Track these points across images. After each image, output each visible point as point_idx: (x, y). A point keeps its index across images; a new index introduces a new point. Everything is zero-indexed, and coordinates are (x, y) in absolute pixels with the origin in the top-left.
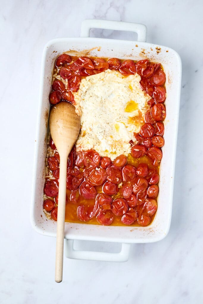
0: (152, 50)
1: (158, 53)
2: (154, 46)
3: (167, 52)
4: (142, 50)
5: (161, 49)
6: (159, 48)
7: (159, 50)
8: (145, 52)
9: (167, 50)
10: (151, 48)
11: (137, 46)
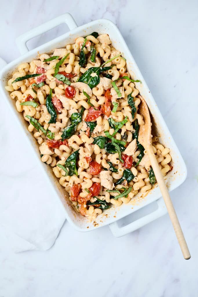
0: (101, 221)
1: (94, 222)
2: (101, 225)
3: (88, 227)
4: (108, 216)
5: (95, 226)
6: (97, 225)
7: (95, 225)
8: (105, 216)
9: (89, 228)
10: (102, 222)
11: (115, 217)
